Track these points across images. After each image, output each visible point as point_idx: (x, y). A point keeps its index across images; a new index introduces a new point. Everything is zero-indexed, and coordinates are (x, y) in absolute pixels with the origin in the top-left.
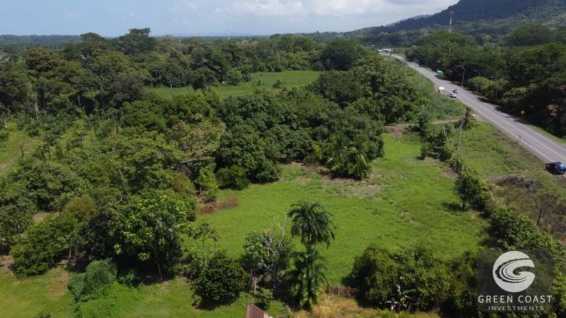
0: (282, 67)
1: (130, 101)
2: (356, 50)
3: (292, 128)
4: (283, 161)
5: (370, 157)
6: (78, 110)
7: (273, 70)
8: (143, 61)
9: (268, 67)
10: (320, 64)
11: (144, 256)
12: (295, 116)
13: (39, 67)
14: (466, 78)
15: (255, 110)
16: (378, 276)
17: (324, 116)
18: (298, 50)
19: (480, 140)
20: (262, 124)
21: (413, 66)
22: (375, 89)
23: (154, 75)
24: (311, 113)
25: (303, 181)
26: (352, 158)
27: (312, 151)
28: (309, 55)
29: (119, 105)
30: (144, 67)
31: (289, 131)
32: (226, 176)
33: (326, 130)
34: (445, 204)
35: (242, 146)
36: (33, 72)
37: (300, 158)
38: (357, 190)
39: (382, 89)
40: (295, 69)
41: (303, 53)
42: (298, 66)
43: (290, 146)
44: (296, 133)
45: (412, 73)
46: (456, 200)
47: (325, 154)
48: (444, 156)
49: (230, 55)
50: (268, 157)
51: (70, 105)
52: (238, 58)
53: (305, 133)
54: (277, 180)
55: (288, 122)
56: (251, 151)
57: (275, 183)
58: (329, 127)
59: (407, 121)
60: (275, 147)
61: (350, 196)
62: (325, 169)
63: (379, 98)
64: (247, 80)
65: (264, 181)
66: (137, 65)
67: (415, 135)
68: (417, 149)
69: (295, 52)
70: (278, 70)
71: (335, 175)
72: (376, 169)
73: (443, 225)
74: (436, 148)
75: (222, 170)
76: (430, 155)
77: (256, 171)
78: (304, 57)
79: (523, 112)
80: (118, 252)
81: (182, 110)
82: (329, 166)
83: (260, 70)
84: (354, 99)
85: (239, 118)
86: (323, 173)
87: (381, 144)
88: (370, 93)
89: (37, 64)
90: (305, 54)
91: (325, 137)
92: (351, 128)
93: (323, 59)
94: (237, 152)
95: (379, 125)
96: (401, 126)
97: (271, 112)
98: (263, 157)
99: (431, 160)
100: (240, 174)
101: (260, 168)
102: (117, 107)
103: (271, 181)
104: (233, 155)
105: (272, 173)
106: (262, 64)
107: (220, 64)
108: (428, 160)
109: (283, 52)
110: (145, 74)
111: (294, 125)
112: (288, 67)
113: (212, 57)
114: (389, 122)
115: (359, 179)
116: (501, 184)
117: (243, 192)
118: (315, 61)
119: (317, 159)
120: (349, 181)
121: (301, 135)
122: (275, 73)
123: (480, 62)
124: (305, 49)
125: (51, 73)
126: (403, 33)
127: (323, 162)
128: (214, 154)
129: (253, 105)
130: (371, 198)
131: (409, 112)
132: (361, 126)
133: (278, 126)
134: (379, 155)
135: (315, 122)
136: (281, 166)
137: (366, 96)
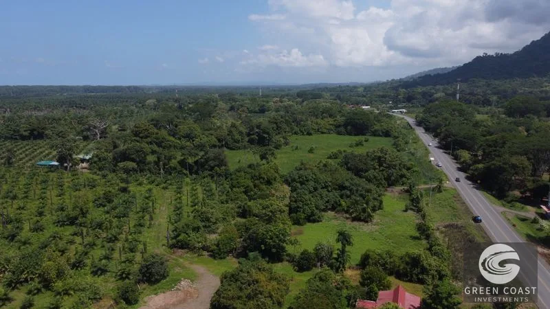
0: (312, 132)
1: (218, 166)
2: (373, 118)
3: (328, 191)
4: (324, 210)
5: (374, 210)
6: (185, 171)
7: (305, 133)
8: (211, 129)
9: (301, 132)
10: (342, 129)
11: (274, 250)
12: (330, 184)
13: (141, 135)
14: (454, 149)
15: (307, 181)
16: (370, 260)
17: (347, 184)
18: (325, 117)
19: (444, 200)
20: (312, 189)
21: (420, 132)
22: (380, 165)
23: (219, 140)
24: (339, 182)
25: (335, 222)
26: (364, 210)
27: (340, 205)
28: (334, 121)
29: (212, 169)
30: (212, 135)
31: (327, 193)
32: (295, 218)
33: (348, 193)
34: (411, 237)
35: (303, 202)
36: (138, 138)
37: (333, 209)
38: (365, 228)
39: (384, 165)
40: (323, 133)
41: (330, 119)
42: (325, 131)
43: (327, 202)
44: (331, 194)
45: (416, 140)
46: (417, 234)
47: (348, 207)
48: (419, 210)
49: (275, 125)
50: (317, 209)
51: (179, 167)
52: (280, 127)
53: (336, 194)
54: (321, 221)
55: (326, 187)
56: (307, 205)
57: (320, 223)
58: (350, 190)
59: (403, 185)
60: (320, 202)
61: (361, 231)
62: (348, 216)
63: (383, 170)
64: (286, 144)
65: (314, 221)
66: (207, 133)
67: (406, 196)
68: (402, 205)
69: (322, 119)
70: (309, 134)
71: (354, 219)
72: (377, 217)
73: (407, 246)
74: (415, 204)
75: (292, 215)
76: (411, 209)
77: (310, 216)
78: (331, 123)
79: (479, 182)
80: (263, 248)
81: (262, 178)
82: (351, 214)
83: (296, 133)
84: (367, 171)
85: (298, 185)
86: (347, 218)
87: (381, 202)
88: (377, 167)
89: (140, 133)
90: (331, 121)
91: (348, 197)
92: (363, 192)
93: (345, 125)
94: (300, 206)
95: (380, 190)
96: (398, 188)
97: (316, 181)
98: (314, 209)
99: (412, 212)
100: (302, 217)
101: (313, 214)
102: (211, 170)
103: (318, 221)
104: (298, 207)
105: (319, 217)
106: (297, 129)
107: (268, 133)
108: (410, 213)
109: (313, 119)
110: (214, 140)
111: (330, 189)
112: (318, 131)
113: (262, 127)
114: (390, 185)
115: (367, 222)
116: (445, 227)
117: (305, 226)
118: (339, 126)
119: (343, 210)
120: (361, 223)
121: (334, 195)
122: (307, 136)
123: (465, 138)
124: (331, 116)
125: (149, 140)
126: (420, 89)
127: (347, 212)
128: (287, 206)
129: (306, 177)
130: (373, 232)
131: (404, 179)
132: (369, 191)
133: (320, 190)
134: (380, 208)
135: (342, 187)
136: (323, 213)
137: (375, 169)
